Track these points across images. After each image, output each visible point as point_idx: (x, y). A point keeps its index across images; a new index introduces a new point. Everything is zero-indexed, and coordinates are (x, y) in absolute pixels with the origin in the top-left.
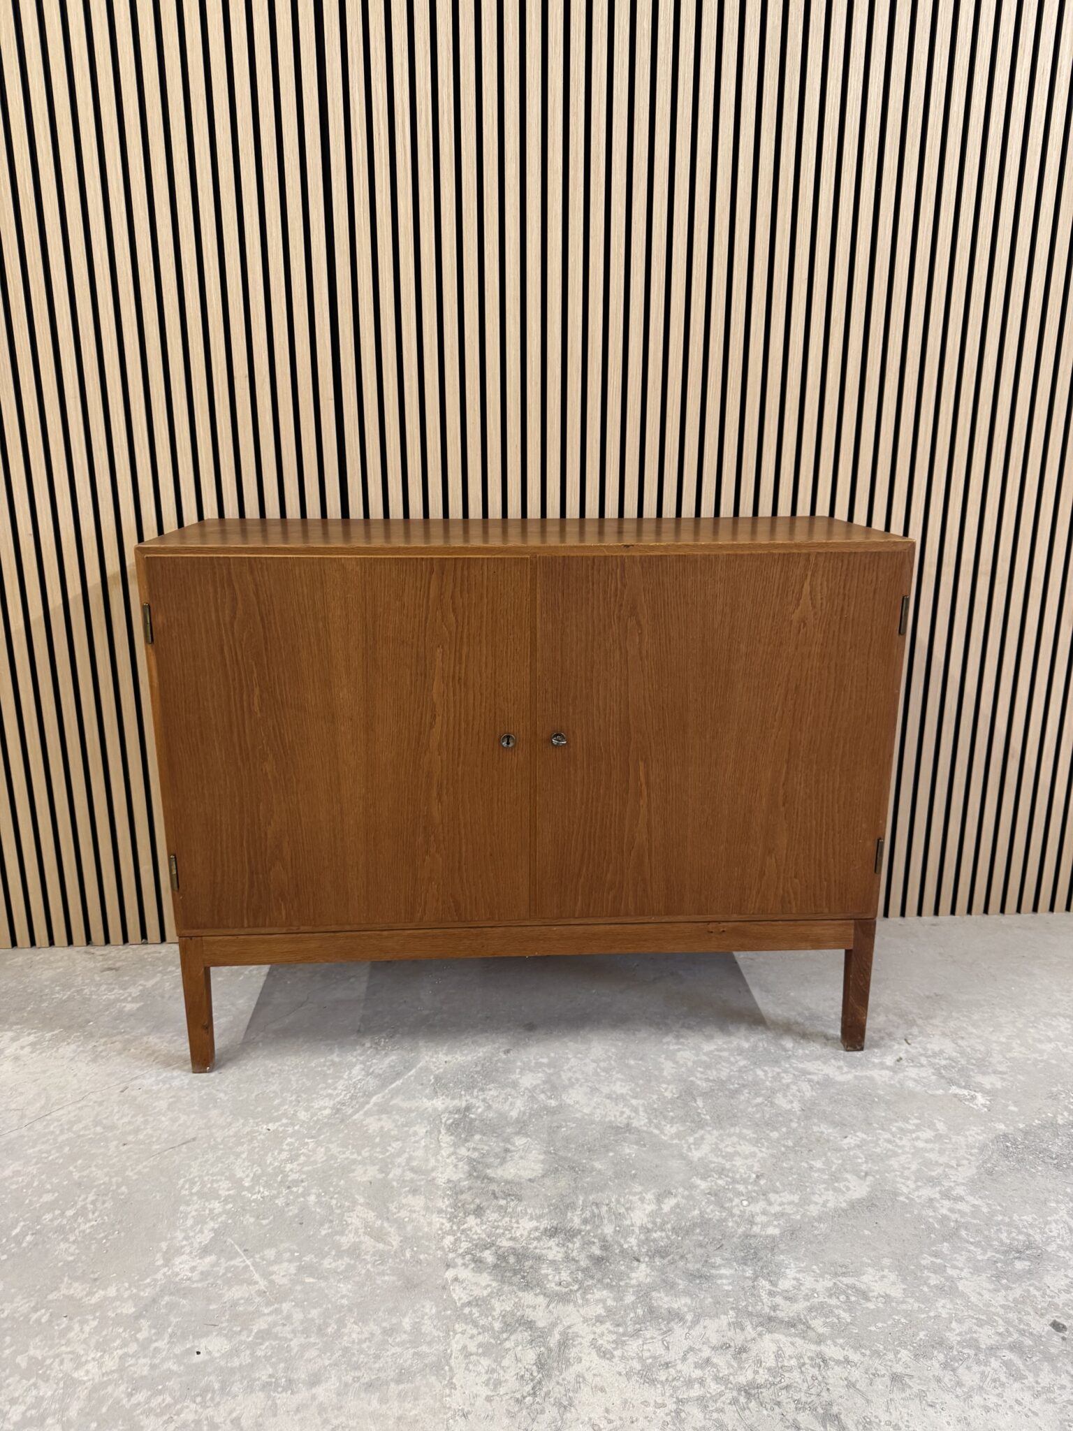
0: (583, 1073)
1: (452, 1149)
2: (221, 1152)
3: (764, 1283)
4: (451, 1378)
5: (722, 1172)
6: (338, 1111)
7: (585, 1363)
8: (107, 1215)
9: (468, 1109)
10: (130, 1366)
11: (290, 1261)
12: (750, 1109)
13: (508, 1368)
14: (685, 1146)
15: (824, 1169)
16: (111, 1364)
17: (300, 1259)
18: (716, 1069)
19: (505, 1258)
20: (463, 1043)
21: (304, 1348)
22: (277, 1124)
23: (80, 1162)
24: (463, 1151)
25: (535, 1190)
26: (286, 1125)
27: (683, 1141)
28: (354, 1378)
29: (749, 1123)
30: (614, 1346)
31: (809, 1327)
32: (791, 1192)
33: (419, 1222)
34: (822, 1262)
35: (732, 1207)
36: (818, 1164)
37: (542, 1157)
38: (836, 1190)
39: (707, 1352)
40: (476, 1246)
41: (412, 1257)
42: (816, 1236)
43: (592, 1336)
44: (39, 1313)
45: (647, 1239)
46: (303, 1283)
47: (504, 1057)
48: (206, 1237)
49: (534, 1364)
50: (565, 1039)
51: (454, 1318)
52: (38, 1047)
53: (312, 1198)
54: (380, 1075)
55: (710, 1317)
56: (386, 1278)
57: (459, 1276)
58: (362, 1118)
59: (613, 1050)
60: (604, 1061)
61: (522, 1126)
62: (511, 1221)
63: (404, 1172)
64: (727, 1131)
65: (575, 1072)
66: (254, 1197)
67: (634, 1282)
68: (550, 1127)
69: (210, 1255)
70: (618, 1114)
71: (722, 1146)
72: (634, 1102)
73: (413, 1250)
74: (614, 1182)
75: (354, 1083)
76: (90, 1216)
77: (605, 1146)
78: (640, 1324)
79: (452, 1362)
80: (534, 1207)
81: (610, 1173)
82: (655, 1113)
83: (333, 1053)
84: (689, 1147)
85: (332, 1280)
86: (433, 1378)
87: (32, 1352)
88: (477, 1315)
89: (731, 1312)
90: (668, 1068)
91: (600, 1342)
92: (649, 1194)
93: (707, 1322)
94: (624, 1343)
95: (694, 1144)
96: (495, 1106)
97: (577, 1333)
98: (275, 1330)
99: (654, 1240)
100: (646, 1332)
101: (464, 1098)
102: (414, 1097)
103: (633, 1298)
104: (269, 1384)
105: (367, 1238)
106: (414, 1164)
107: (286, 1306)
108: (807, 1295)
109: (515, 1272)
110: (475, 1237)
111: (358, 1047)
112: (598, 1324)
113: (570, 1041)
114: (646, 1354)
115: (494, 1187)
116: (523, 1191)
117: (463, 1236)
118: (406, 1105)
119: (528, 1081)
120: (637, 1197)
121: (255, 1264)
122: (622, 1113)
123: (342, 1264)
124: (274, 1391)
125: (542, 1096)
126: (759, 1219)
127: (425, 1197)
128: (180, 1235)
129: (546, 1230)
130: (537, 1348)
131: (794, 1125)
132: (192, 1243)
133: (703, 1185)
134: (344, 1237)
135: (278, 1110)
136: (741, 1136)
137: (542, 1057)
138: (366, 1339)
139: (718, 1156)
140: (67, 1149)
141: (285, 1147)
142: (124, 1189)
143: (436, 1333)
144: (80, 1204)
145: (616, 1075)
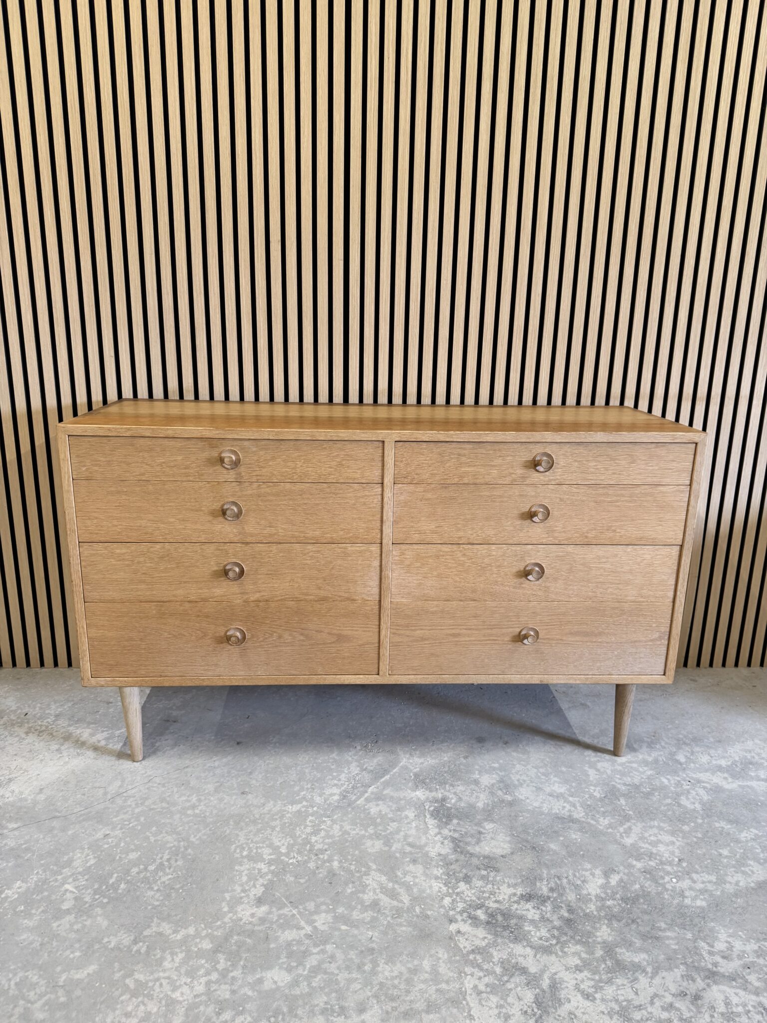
0: (527, 775)
1: (437, 830)
2: (260, 826)
3: (702, 944)
4: (470, 1011)
5: (651, 856)
6: (345, 797)
7: (574, 1003)
8: (180, 871)
9: (444, 799)
10: (215, 990)
11: (327, 912)
12: (662, 808)
13: (513, 1005)
14: (618, 834)
15: (731, 857)
16: (200, 988)
17: (334, 910)
18: (630, 777)
19: (493, 916)
20: (430, 750)
21: (350, 981)
22: (299, 806)
23: (154, 829)
24: (446, 832)
25: (508, 864)
26: (307, 807)
27: (616, 831)
28: (392, 1007)
29: (664, 818)
30: (593, 990)
31: (746, 981)
32: (709, 874)
33: (421, 886)
34: (746, 930)
35: (665, 883)
36: (725, 852)
37: (508, 839)
38: (744, 873)
39: (669, 999)
40: (470, 906)
41: (421, 912)
42: (736, 908)
43: (575, 982)
44: (138, 945)
45: (603, 906)
46: (340, 929)
47: (465, 761)
48: (259, 891)
49: (534, 1002)
50: (508, 750)
51: (463, 962)
52: (111, 741)
53: (336, 864)
54: (372, 771)
55: (666, 970)
56: (404, 928)
57: (461, 929)
58: (364, 803)
59: (548, 760)
60: (541, 767)
61: (489, 814)
62: (493, 887)
63: (403, 846)
64: (648, 824)
65: (521, 775)
66: (291, 861)
67: (599, 939)
68: (510, 816)
69: (264, 905)
70: (561, 808)
71: (646, 835)
72: (571, 799)
73: (421, 907)
74: (567, 859)
75: (353, 776)
76: (167, 870)
77: (555, 832)
78: (611, 973)
79: (468, 998)
80: (510, 877)
81: (564, 853)
82: (588, 808)
83: (333, 753)
84: (621, 835)
85: (362, 929)
86: (455, 1011)
87: (137, 976)
88: (481, 961)
89: (681, 967)
90: (592, 774)
91: (582, 987)
92: (597, 870)
93: (664, 974)
94: (601, 988)
95: (625, 833)
96: (464, 798)
97: (562, 978)
98: (324, 966)
99: (609, 907)
100: (617, 980)
101: (439, 791)
102: (401, 789)
103: (601, 953)
104: (327, 1009)
105: (382, 896)
106: (410, 840)
107: (329, 948)
108: (739, 955)
109: (505, 928)
110: (468, 899)
111: (351, 749)
112: (577, 972)
113: (513, 751)
114: (621, 998)
115: (475, 861)
116: (498, 864)
117: (458, 898)
118: (395, 795)
119: (486, 780)
120: (588, 872)
121: (300, 913)
122: (564, 807)
123: (368, 915)
124: (332, 1016)
125: (500, 793)
126: (687, 893)
127: (424, 866)
128: (238, 889)
129: (522, 895)
130: (533, 990)
131: (700, 821)
132: (248, 896)
133: (639, 865)
134: (366, 896)
135: (298, 795)
136: (660, 828)
137: (494, 763)
138: (396, 976)
139: (644, 842)
140: (142, 819)
141: (308, 823)
142: (190, 850)
143: (451, 974)
144: (159, 861)
145: (554, 779)
